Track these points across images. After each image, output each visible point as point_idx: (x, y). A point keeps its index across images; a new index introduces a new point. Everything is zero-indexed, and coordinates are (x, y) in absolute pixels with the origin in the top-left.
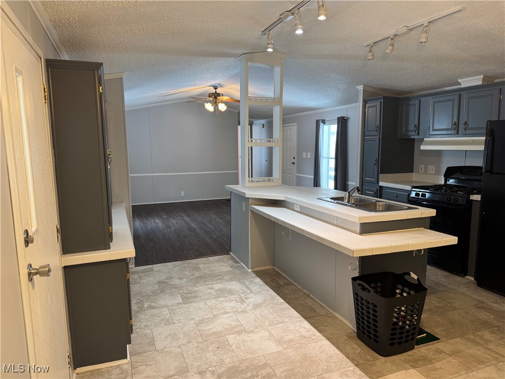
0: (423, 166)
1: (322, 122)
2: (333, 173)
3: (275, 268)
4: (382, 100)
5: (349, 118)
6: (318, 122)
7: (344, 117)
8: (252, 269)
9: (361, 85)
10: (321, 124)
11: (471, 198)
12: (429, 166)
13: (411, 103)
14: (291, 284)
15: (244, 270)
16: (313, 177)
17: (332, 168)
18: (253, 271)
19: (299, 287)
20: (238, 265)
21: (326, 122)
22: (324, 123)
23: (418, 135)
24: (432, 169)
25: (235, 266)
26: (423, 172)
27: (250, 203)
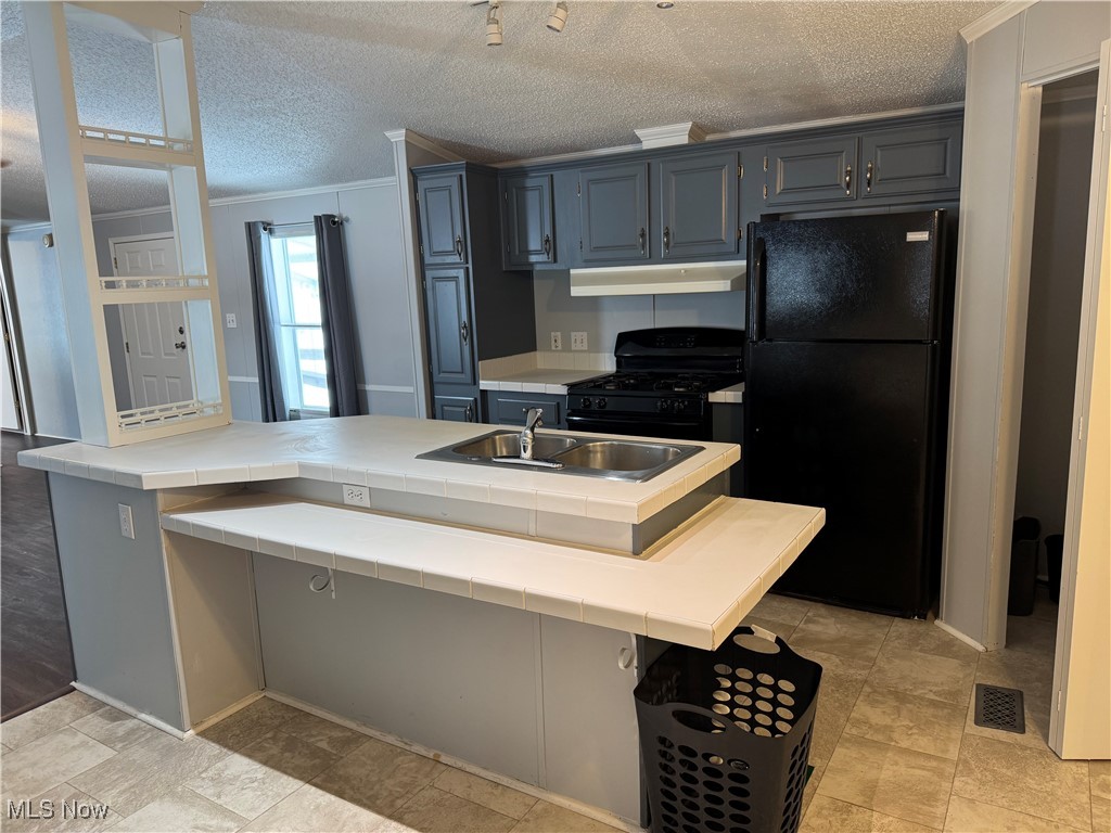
0: (559, 334)
1: (265, 230)
2: (320, 367)
3: (270, 695)
4: (464, 173)
5: (347, 220)
6: (252, 231)
7: (334, 216)
8: (194, 725)
9: (399, 127)
10: (264, 235)
11: (710, 400)
12: (573, 334)
13: (530, 183)
14: (358, 738)
15: (164, 740)
16: (257, 380)
17: (318, 351)
18: (202, 734)
19: (391, 739)
20: (130, 724)
21: (276, 229)
22: (271, 232)
23: (555, 261)
24: (580, 339)
25: (121, 731)
26: (560, 348)
27: (160, 508)
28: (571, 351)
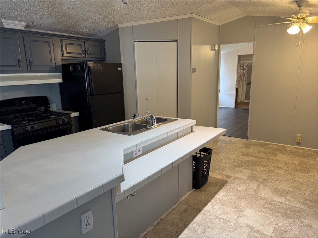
11: (71, 117)
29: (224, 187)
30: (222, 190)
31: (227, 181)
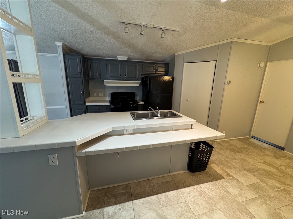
0: (96, 93)
3: (90, 190)
4: (81, 57)
11: (139, 104)
14: (127, 185)
18: (87, 211)
23: (101, 78)
24: (101, 94)
27: (76, 150)
28: (99, 96)
29: (217, 182)
30: (211, 182)
31: (224, 178)
